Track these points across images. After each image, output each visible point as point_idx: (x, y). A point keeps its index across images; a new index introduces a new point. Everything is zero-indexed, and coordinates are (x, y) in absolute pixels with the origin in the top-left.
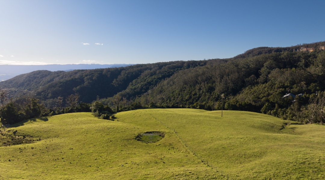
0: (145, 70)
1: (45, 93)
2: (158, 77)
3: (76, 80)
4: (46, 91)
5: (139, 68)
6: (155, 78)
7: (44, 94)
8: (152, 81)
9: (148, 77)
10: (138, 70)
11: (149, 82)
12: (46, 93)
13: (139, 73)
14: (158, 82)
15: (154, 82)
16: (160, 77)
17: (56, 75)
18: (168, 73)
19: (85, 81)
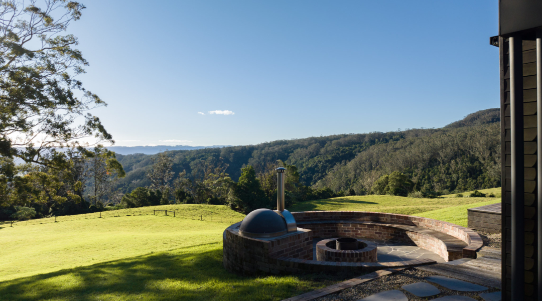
0: (295, 149)
1: (125, 188)
2: (326, 159)
3: (177, 167)
4: (125, 184)
5: (284, 146)
6: (320, 162)
7: (122, 189)
8: (316, 166)
9: (305, 159)
10: (282, 149)
11: (310, 168)
12: (127, 188)
13: (286, 154)
14: (328, 168)
15: (320, 168)
16: (330, 158)
17: (134, 160)
18: (342, 152)
19: (191, 168)
